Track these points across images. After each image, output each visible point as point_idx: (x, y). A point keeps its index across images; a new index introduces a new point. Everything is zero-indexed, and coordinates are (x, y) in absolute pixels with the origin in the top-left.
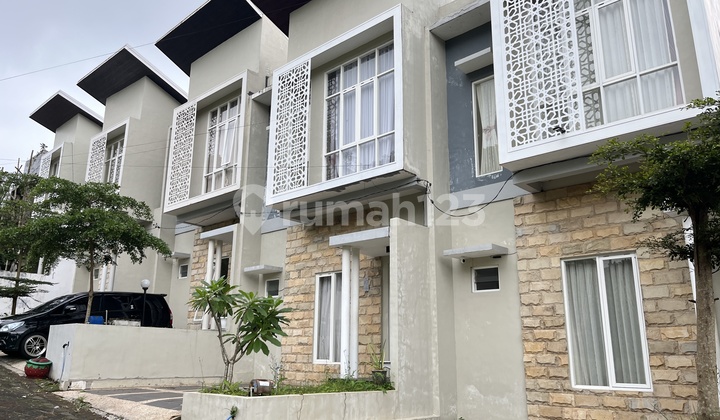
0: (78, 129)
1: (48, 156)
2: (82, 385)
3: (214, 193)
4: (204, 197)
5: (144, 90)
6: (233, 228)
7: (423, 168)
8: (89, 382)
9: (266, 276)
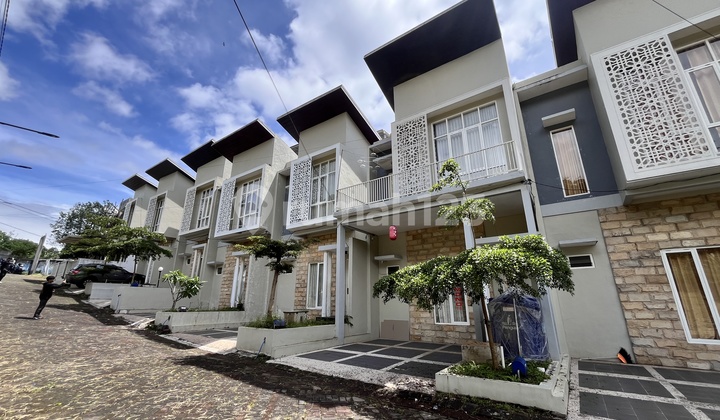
0: (144, 192)
1: (130, 203)
2: (126, 312)
3: (201, 229)
4: (197, 230)
5: (176, 177)
6: (204, 245)
7: (270, 227)
8: (128, 310)
9: (218, 265)
